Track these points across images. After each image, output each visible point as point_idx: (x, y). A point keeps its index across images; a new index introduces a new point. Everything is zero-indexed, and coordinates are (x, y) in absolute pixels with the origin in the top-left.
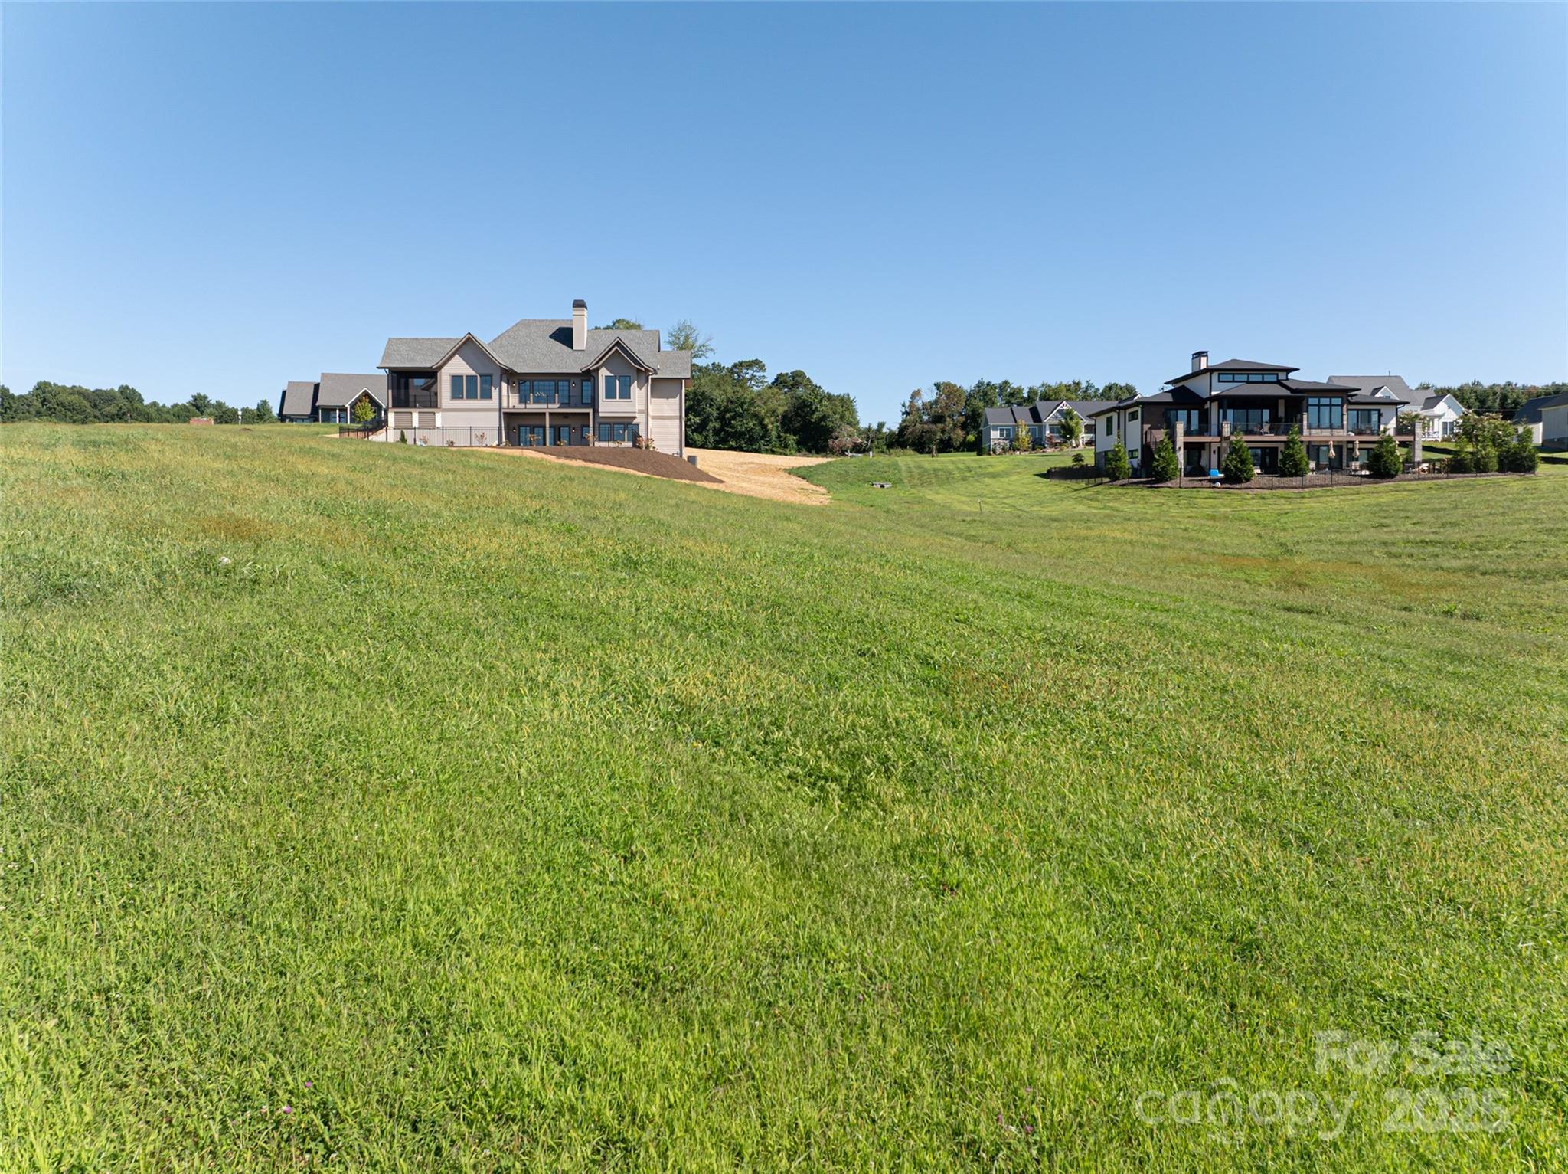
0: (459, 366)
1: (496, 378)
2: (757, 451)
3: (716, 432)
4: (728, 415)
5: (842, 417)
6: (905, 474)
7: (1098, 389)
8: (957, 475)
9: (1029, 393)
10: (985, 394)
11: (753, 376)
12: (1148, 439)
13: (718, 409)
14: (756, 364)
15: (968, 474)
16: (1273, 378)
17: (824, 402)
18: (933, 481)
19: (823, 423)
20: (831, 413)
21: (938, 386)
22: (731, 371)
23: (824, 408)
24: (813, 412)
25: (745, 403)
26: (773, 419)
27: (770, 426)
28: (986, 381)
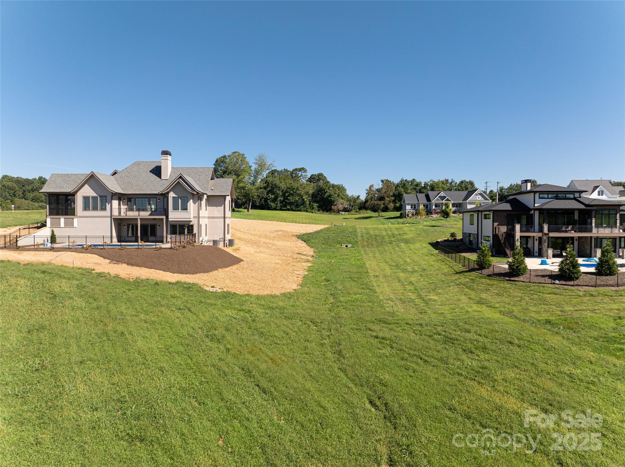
0: (87, 191)
1: (109, 198)
2: (300, 211)
3: (281, 202)
4: (287, 194)
5: (338, 196)
6: (359, 238)
7: (457, 183)
8: (387, 239)
9: (424, 184)
10: (404, 185)
11: (301, 175)
12: (497, 232)
13: (282, 191)
14: (302, 169)
15: (393, 239)
16: (572, 196)
17: (330, 189)
18: (374, 243)
19: (329, 198)
20: (333, 194)
21: (382, 181)
22: (292, 173)
23: (330, 192)
24: (326, 193)
25: (294, 189)
26: (307, 196)
27: (306, 199)
28: (405, 179)
